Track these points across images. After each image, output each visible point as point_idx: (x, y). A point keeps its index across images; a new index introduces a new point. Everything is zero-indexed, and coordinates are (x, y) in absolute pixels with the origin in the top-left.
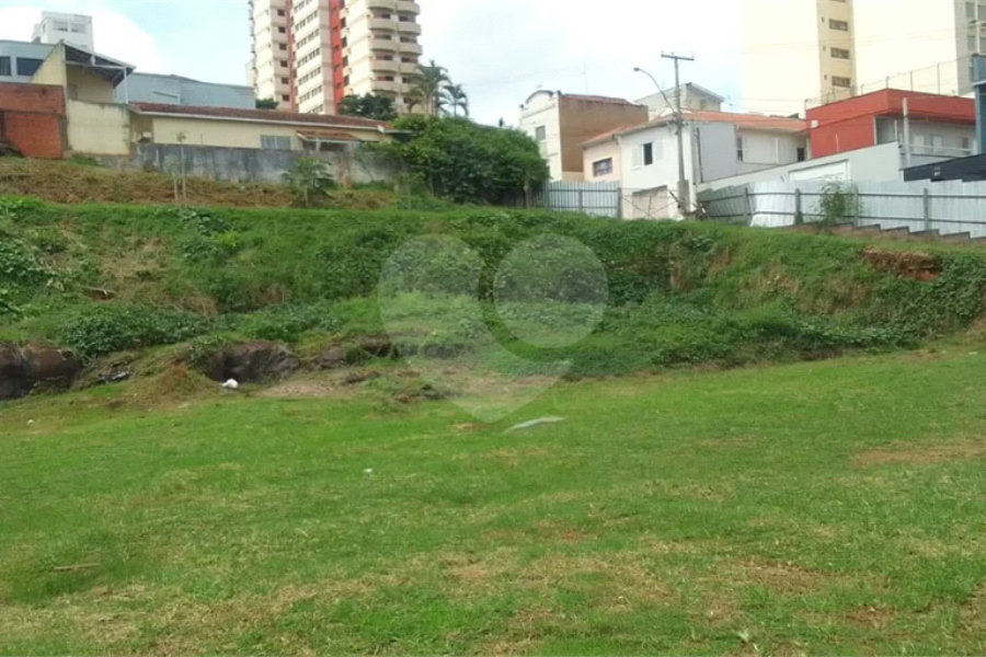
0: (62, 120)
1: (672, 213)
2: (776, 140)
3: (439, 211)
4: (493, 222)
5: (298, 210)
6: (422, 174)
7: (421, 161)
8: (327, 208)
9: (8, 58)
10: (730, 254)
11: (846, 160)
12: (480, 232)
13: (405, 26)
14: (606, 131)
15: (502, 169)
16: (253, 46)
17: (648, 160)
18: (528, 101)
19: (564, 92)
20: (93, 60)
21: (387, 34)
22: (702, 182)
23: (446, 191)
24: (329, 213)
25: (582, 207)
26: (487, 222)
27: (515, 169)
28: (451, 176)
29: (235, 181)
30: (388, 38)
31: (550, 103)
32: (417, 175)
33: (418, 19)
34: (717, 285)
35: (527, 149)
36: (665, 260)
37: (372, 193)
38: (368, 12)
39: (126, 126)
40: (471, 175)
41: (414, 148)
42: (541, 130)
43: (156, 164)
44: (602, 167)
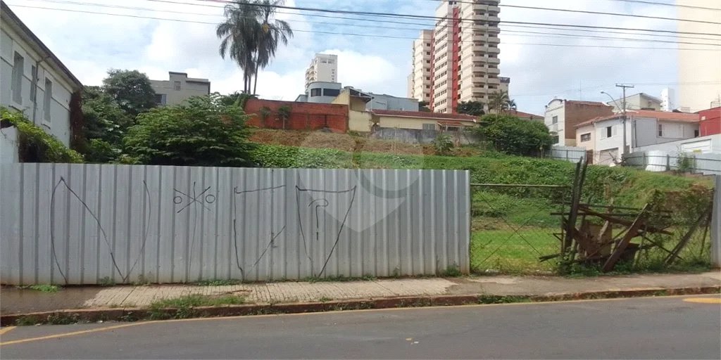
0: (347, 118)
2: (682, 126)
3: (499, 159)
4: (522, 164)
5: (438, 157)
6: (492, 142)
7: (492, 136)
8: (449, 156)
9: (320, 89)
10: (632, 183)
11: (710, 139)
12: (515, 169)
13: (492, 60)
14: (587, 120)
15: (529, 139)
16: (414, 70)
17: (609, 135)
18: (549, 104)
19: (568, 100)
20: (360, 94)
21: (482, 64)
22: (636, 147)
23: (503, 149)
24: (450, 158)
25: (568, 158)
26: (519, 164)
27: (536, 139)
28: (505, 143)
29: (411, 143)
30: (483, 66)
31: (560, 105)
32: (489, 142)
33: (499, 56)
34: (624, 196)
35: (543, 131)
36: (602, 184)
37: (469, 149)
38: (473, 53)
39: (370, 120)
40: (515, 142)
41: (489, 129)
42: (555, 118)
43: (381, 135)
44: (585, 137)
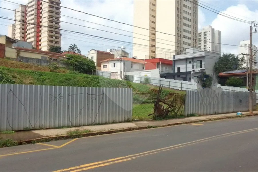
0: (4, 51)
1: (119, 78)
2: (139, 65)
3: (77, 75)
4: (88, 78)
7: (73, 64)
11: (150, 71)
12: (86, 79)
13: (56, 25)
14: (105, 59)
15: (88, 67)
17: (114, 66)
18: (90, 51)
19: (98, 50)
20: (11, 40)
21: (52, 27)
22: (125, 72)
23: (77, 70)
25: (103, 76)
28: (79, 68)
31: (94, 52)
33: (60, 24)
35: (93, 64)
37: (63, 69)
38: (48, 21)
39: (16, 53)
40: (83, 68)
41: (71, 61)
42: (92, 57)
43: (22, 61)
44: (105, 67)
